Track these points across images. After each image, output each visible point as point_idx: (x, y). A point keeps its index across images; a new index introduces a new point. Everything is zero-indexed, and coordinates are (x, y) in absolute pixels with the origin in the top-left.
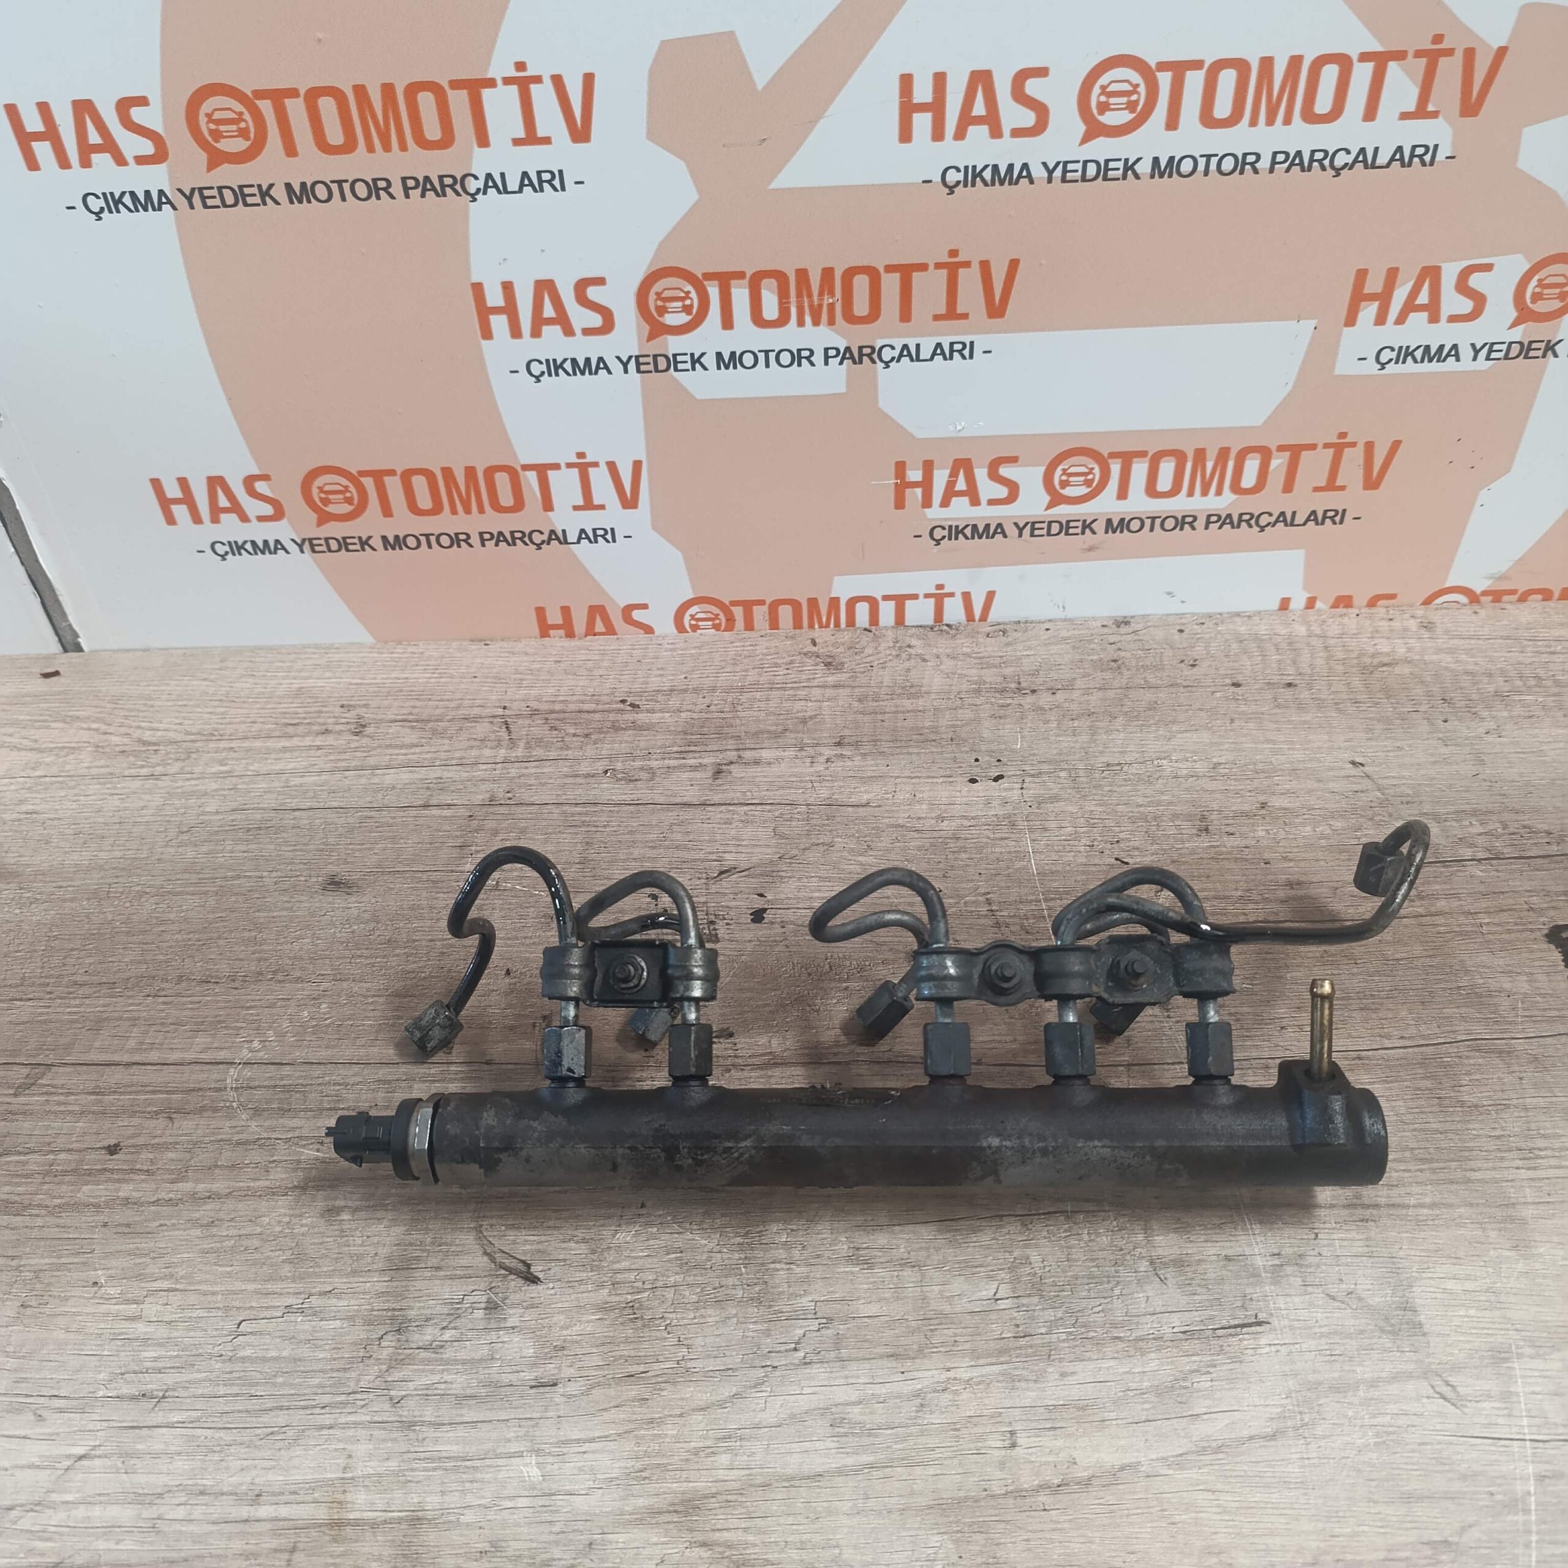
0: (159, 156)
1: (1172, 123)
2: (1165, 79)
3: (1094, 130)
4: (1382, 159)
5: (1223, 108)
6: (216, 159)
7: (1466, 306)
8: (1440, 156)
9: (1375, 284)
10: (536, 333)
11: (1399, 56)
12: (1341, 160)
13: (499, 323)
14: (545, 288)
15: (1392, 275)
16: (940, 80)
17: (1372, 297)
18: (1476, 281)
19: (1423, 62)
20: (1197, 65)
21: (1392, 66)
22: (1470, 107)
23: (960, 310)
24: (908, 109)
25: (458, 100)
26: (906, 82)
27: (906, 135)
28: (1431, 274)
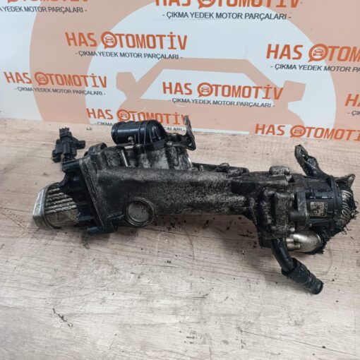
0: (30, 82)
1: (216, 95)
2: (214, 88)
3: (201, 95)
4: (260, 105)
5: (226, 93)
6: (40, 84)
7: (280, 133)
8: (272, 105)
9: (261, 126)
10: (99, 118)
11: (261, 88)
12: (251, 104)
13: (92, 115)
14: (100, 111)
15: (264, 126)
16: (170, 84)
17: (260, 129)
18: (282, 128)
19: (265, 89)
20: (220, 86)
21: (259, 89)
22: (277, 98)
23: (178, 122)
24: (165, 88)
25: (82, 79)
26: (164, 84)
27: (165, 92)
28: (272, 126)
